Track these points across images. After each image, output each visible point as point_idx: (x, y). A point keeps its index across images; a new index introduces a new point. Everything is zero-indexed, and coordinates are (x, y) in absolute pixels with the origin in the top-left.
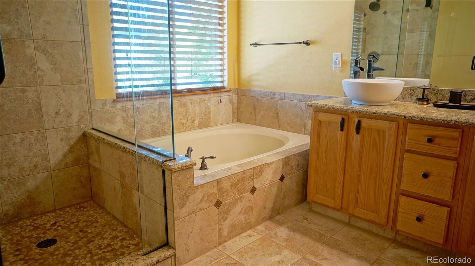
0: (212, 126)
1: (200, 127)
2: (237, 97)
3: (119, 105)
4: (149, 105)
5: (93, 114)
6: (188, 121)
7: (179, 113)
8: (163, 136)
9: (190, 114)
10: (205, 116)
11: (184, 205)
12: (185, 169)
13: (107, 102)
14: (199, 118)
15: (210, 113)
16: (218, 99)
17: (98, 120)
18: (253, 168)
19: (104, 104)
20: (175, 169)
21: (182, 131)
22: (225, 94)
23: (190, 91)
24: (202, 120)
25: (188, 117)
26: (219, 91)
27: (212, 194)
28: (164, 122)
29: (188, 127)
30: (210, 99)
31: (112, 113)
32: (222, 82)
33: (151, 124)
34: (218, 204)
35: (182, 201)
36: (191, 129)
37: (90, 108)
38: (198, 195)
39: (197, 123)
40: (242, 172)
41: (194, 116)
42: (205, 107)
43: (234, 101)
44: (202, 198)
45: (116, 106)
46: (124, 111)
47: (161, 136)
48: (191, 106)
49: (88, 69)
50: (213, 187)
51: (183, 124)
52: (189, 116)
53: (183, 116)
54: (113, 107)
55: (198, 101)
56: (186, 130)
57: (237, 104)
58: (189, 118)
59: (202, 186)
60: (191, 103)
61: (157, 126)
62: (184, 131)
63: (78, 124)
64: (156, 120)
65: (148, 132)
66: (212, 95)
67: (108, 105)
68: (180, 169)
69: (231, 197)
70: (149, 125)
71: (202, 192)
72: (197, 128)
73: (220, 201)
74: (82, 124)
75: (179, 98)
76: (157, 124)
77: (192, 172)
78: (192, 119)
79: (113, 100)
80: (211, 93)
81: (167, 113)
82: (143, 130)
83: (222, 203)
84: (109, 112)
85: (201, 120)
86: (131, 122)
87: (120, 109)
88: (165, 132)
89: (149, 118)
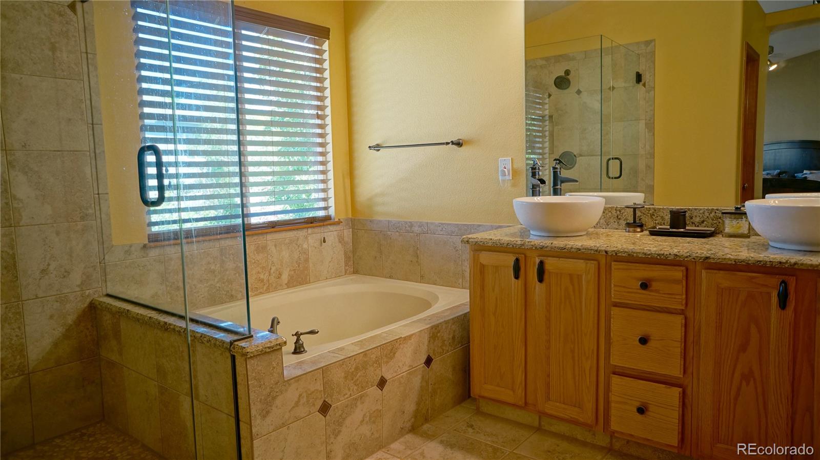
0: (311, 281)
1: (290, 285)
2: (351, 233)
3: (153, 253)
4: (205, 252)
5: (108, 270)
6: (271, 276)
7: (255, 262)
8: (228, 302)
9: (273, 262)
10: (299, 266)
11: (268, 412)
12: (269, 352)
13: (133, 249)
14: (288, 270)
15: (307, 260)
16: (320, 236)
17: (117, 280)
18: (380, 346)
19: (128, 252)
20: (251, 353)
21: (261, 293)
22: (331, 228)
23: (273, 226)
24: (295, 272)
25: (271, 269)
26: (322, 224)
27: (313, 392)
28: (229, 278)
29: (270, 285)
30: (306, 238)
31: (141, 268)
32: (326, 208)
33: (207, 283)
34: (325, 409)
35: (265, 405)
36: (276, 289)
37: (102, 261)
38: (292, 394)
39: (285, 277)
40: (362, 355)
41: (280, 267)
42: (298, 250)
43: (346, 239)
44: (297, 400)
45: (147, 255)
46: (162, 262)
47: (225, 302)
48: (275, 251)
49: (100, 195)
50: (316, 380)
51: (262, 281)
52: (272, 267)
53: (263, 268)
54: (144, 257)
55: (287, 241)
56: (268, 291)
57: (351, 244)
58: (272, 271)
59: (297, 378)
60: (275, 246)
61: (218, 285)
62: (263, 293)
63: (82, 288)
64: (215, 276)
65: (203, 296)
66: (310, 231)
67: (133, 254)
68: (260, 353)
69: (346, 396)
70: (205, 285)
71: (297, 389)
72: (286, 287)
73: (327, 403)
74: (88, 288)
75: (255, 237)
76: (218, 282)
77: (280, 357)
78: (278, 272)
79: (142, 245)
80: (308, 228)
81: (234, 263)
82: (195, 294)
83: (331, 406)
84: (136, 265)
85: (293, 272)
86: (175, 281)
87: (155, 261)
88: (232, 295)
89: (203, 274)
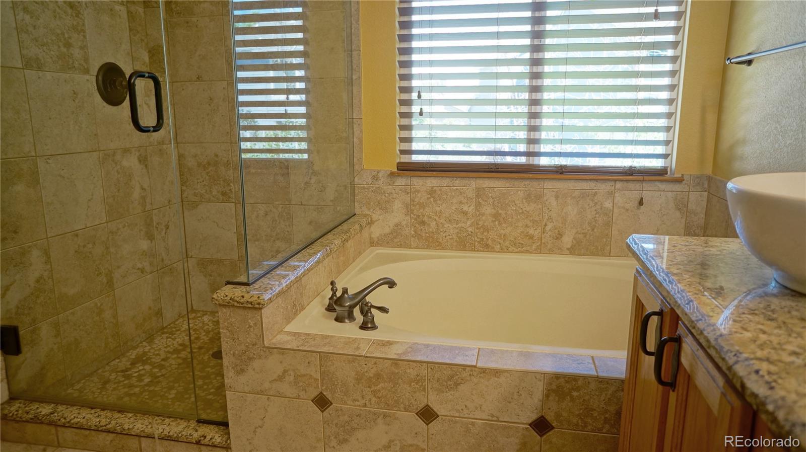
0: (611, 254)
1: (572, 251)
2: (705, 199)
3: (401, 182)
4: (457, 189)
5: (356, 192)
6: (545, 234)
7: (523, 213)
8: (481, 251)
9: (550, 218)
10: (593, 230)
11: (242, 371)
13: (380, 175)
14: (574, 231)
15: (608, 225)
16: (636, 195)
17: (364, 202)
18: (427, 363)
19: (376, 178)
21: (527, 252)
22: (662, 186)
23: (561, 171)
24: (585, 237)
25: (546, 225)
26: (641, 178)
27: (304, 375)
28: (485, 224)
29: (543, 245)
30: (611, 194)
31: (387, 195)
33: (457, 224)
34: (322, 402)
35: (239, 361)
36: (551, 252)
37: (352, 183)
38: (274, 365)
39: (567, 240)
40: (390, 362)
41: (561, 225)
42: (594, 209)
43: (692, 206)
44: (281, 374)
45: (394, 183)
46: (408, 193)
47: (478, 251)
48: (555, 203)
49: (354, 120)
50: (309, 363)
51: (531, 237)
52: (548, 224)
53: (534, 221)
54: (389, 185)
55: (576, 194)
56: (539, 251)
57: (703, 216)
58: (548, 228)
59: (282, 351)
60: (557, 197)
61: (470, 229)
62: (531, 253)
63: (334, 204)
65: (450, 237)
66: (619, 185)
67: (380, 180)
69: (357, 403)
70: (454, 226)
71: (281, 362)
72: (568, 252)
73: (325, 397)
74: (339, 205)
75: (527, 182)
76: (470, 226)
77: (259, 317)
78: (556, 231)
79: (390, 172)
80: (616, 181)
81: (494, 209)
82: (442, 233)
83: (332, 404)
84: (383, 191)
85: (581, 236)
86: (420, 214)
87: (400, 190)
88: (487, 245)
89: (453, 213)
